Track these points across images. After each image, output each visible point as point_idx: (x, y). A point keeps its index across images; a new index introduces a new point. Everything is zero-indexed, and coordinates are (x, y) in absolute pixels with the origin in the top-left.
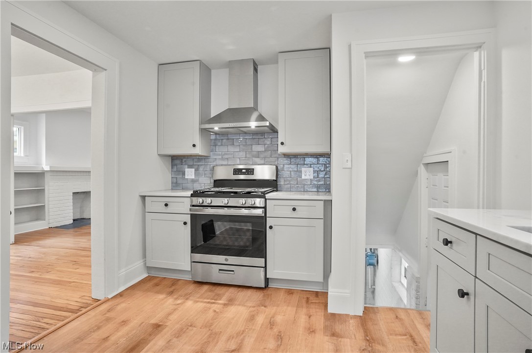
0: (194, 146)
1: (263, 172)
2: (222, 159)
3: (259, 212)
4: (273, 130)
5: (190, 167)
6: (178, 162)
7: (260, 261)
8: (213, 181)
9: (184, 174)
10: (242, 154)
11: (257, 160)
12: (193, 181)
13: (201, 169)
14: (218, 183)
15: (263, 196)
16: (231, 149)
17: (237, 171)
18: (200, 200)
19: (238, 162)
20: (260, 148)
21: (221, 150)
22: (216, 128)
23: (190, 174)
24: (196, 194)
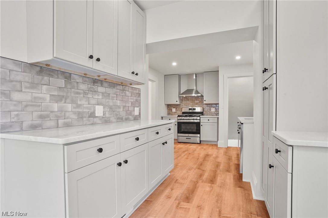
0: (177, 101)
1: (198, 109)
2: (185, 105)
3: (199, 121)
4: (202, 96)
5: (174, 108)
6: (170, 106)
7: (199, 135)
8: (182, 112)
9: (172, 110)
10: (192, 104)
11: (196, 105)
12: (175, 112)
13: (178, 109)
14: (183, 113)
15: (199, 116)
16: (188, 102)
17: (190, 109)
18: (181, 118)
19: (190, 106)
20: (198, 102)
21: (184, 102)
22: (184, 96)
23: (174, 110)
24: (179, 116)
